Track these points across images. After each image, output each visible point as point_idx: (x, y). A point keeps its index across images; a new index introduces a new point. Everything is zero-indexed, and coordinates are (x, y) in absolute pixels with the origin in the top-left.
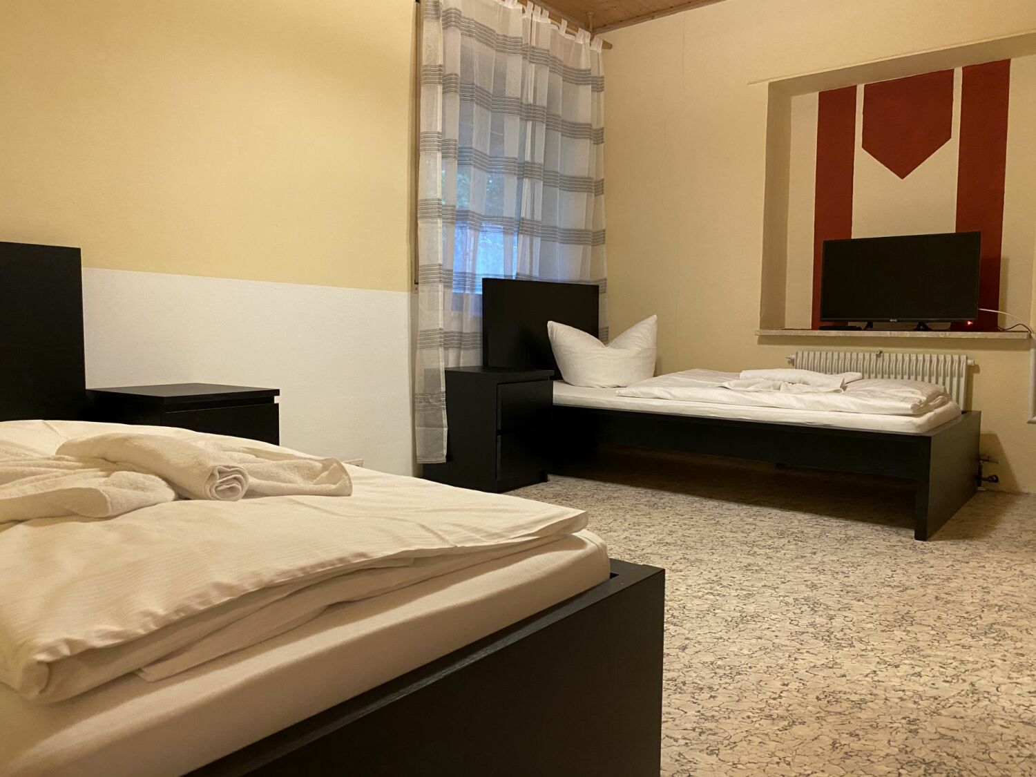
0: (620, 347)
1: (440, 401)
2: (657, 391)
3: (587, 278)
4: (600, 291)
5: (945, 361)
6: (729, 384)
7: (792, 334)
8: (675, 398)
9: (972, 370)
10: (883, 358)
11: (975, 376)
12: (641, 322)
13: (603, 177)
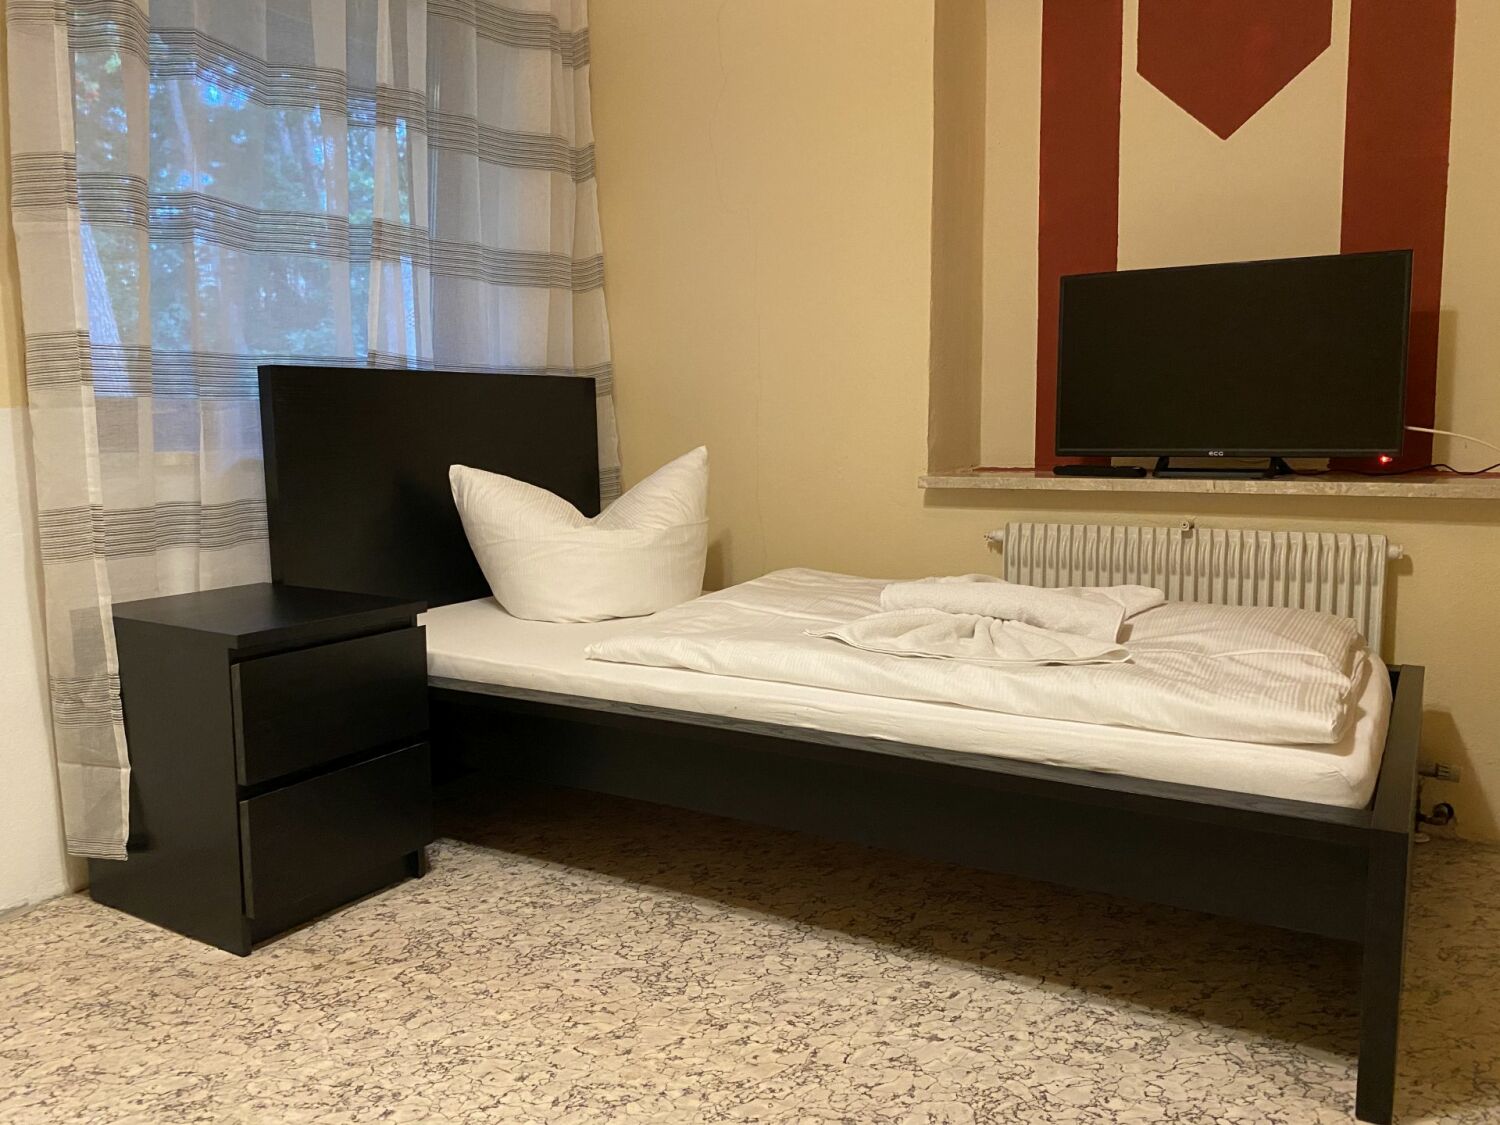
0: (618, 524)
1: (106, 697)
2: (677, 649)
3: (566, 363)
4: (598, 392)
5: (1337, 549)
6: (851, 633)
7: (997, 486)
8: (720, 670)
9: (1397, 567)
10: (1198, 539)
11: (1403, 581)
12: (670, 465)
13: (591, 140)
